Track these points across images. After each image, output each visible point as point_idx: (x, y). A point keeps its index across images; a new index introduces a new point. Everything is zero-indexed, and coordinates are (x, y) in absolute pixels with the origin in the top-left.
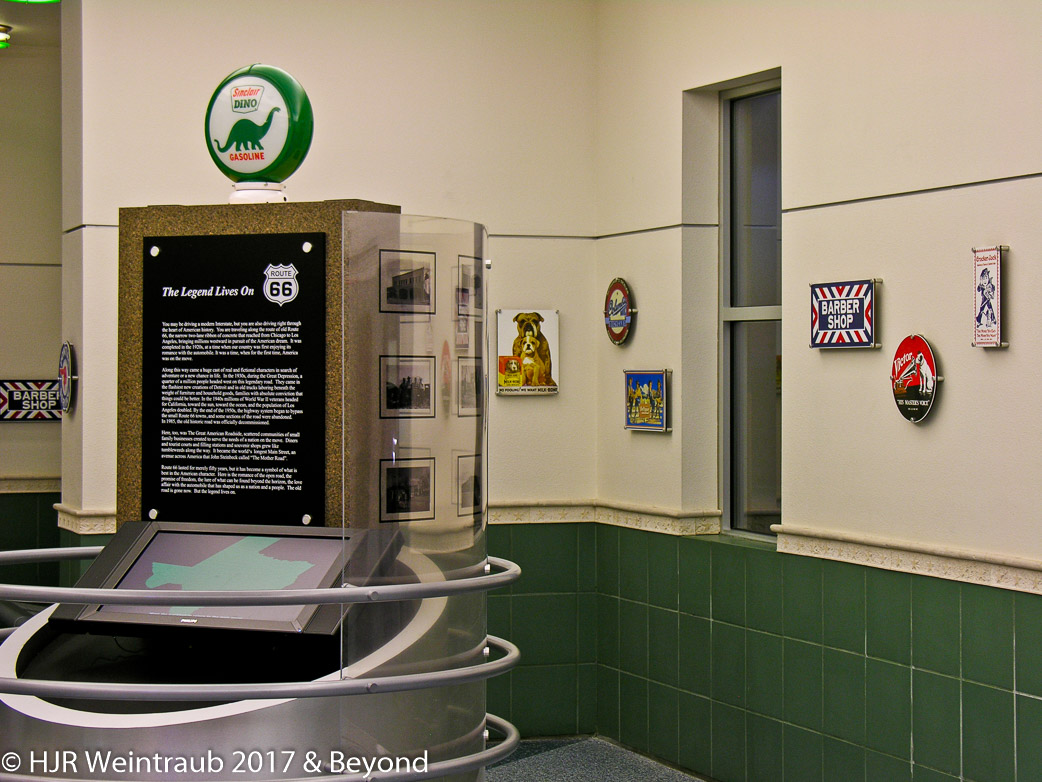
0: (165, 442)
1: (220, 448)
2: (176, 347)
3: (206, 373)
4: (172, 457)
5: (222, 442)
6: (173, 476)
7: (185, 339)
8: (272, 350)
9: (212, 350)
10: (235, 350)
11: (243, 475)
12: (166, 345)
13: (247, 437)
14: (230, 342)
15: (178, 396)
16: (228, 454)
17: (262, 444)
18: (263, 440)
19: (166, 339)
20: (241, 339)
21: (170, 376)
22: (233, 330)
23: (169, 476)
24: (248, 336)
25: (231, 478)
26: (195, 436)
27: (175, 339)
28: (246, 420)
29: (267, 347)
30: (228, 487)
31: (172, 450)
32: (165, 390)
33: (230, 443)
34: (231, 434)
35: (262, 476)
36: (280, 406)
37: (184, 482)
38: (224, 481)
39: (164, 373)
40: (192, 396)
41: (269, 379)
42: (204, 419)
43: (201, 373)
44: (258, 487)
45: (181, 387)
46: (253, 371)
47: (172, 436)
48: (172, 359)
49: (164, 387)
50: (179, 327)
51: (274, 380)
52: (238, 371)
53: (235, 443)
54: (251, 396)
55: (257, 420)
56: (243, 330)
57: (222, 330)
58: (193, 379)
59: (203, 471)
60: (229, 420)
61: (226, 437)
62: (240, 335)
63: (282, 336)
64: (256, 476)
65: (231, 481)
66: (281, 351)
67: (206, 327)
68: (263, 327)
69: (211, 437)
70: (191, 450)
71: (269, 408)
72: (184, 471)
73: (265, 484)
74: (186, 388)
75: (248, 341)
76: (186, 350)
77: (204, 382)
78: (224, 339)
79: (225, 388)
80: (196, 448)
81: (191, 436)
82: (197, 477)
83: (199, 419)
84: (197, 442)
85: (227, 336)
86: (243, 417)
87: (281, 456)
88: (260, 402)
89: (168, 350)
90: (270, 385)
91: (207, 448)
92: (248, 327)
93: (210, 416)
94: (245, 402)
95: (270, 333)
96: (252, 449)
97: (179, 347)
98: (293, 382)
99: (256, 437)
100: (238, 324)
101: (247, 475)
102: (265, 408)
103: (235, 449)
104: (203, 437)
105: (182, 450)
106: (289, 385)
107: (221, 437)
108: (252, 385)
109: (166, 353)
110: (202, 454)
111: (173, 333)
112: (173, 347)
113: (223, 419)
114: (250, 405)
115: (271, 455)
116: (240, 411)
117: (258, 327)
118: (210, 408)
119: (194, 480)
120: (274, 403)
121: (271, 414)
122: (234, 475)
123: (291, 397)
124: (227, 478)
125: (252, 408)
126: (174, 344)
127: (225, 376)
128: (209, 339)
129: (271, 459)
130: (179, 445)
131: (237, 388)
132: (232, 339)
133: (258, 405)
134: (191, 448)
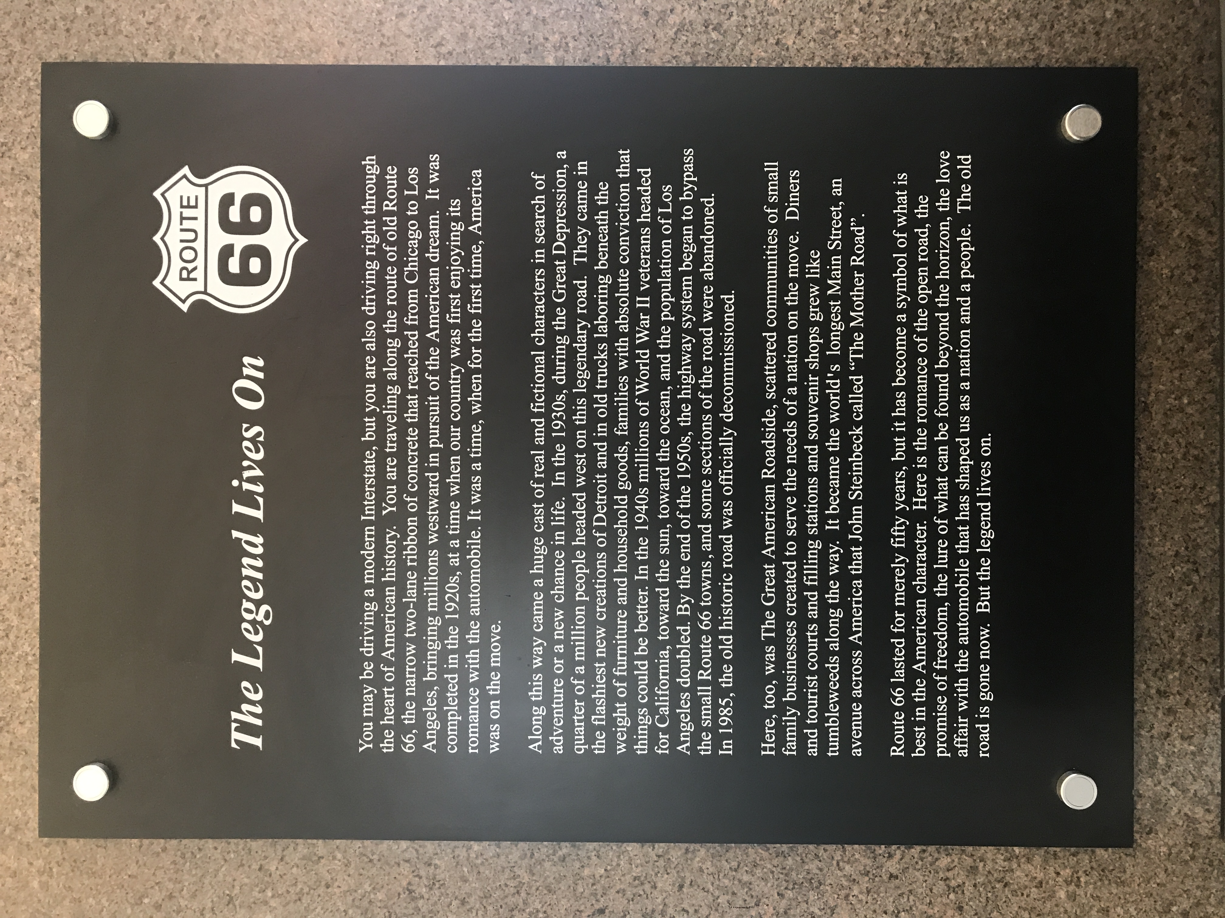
0: (802, 739)
1: (824, 504)
2: (453, 692)
3: (549, 561)
4: (857, 710)
5: (801, 494)
6: (931, 705)
7: (421, 653)
8: (466, 279)
9: (464, 536)
10: (466, 440)
11: (922, 405)
12: (442, 734)
13: (782, 384)
14: (434, 460)
15: (632, 680)
16: (846, 467)
17: (805, 323)
18: (793, 318)
19: (421, 739)
20: (424, 411)
21: (558, 722)
22: (391, 447)
23: (931, 724)
24: (413, 383)
25: (932, 453)
26: (780, 608)
27: (420, 700)
28: (717, 390)
29: (455, 299)
30: (965, 465)
31: (834, 711)
32: (611, 742)
33: (803, 455)
34: (771, 452)
35: (922, 324)
36: (666, 246)
37: (953, 658)
38: (943, 484)
39: (548, 745)
40: (633, 622)
41: (572, 290)
42: (718, 572)
43: (550, 584)
44: (965, 336)
45: (601, 668)
46: (541, 359)
47: (781, 708)
48: (495, 707)
49: (599, 747)
50: (378, 681)
51: (574, 272)
52: (540, 424)
53: (803, 438)
54: (633, 372)
55: (719, 343)
56: (392, 402)
57: (392, 491)
58: (569, 621)
59: (911, 574)
60: (717, 465)
61: (781, 476)
62: (412, 416)
63: (415, 236)
64: (922, 343)
65: (944, 456)
66: (468, 239)
67: (380, 561)
68: (380, 318)
69: (781, 538)
70: (834, 626)
71: (676, 291)
72: (910, 659)
73: (954, 309)
74: (601, 650)
75: (434, 382)
76: (464, 647)
77: (581, 571)
78: (423, 483)
79: (601, 479)
80: (824, 606)
81: (781, 629)
82: (933, 603)
83: (716, 592)
84: (802, 602)
85: (412, 471)
86: (707, 400)
87: (848, 237)
88: (654, 332)
89: (463, 727)
90: (593, 288)
91: (823, 555)
92: (382, 381)
93: (707, 546)
94: (652, 397)
95: (402, 289)
96: (826, 361)
97: (453, 679)
98: (583, 187)
99: (782, 349)
100: (371, 423)
101: (923, 387)
102: (676, 309)
103: (824, 436)
104: (781, 573)
105: (834, 664)
106: (593, 209)
107: (781, 494)
108: (592, 366)
109: (473, 736)
110: (845, 578)
111: (400, 709)
112: (453, 705)
113: (717, 488)
114: (666, 376)
115: (848, 284)
116: (685, 419)
117: (382, 337)
118: (675, 544)
119: (942, 614)
120: (656, 271)
121: (699, 282)
122: (921, 443)
123: (635, 197)
124: (932, 472)
125: (676, 365)
126: (442, 700)
127: (560, 480)
128: (423, 547)
129: (859, 280)
130: (813, 681)
131: (602, 429)
132: (424, 451)
133: (665, 341)
134: (824, 632)
